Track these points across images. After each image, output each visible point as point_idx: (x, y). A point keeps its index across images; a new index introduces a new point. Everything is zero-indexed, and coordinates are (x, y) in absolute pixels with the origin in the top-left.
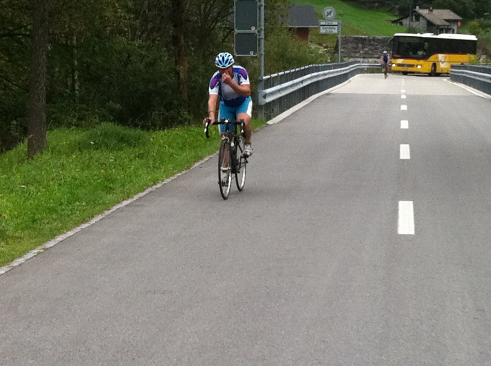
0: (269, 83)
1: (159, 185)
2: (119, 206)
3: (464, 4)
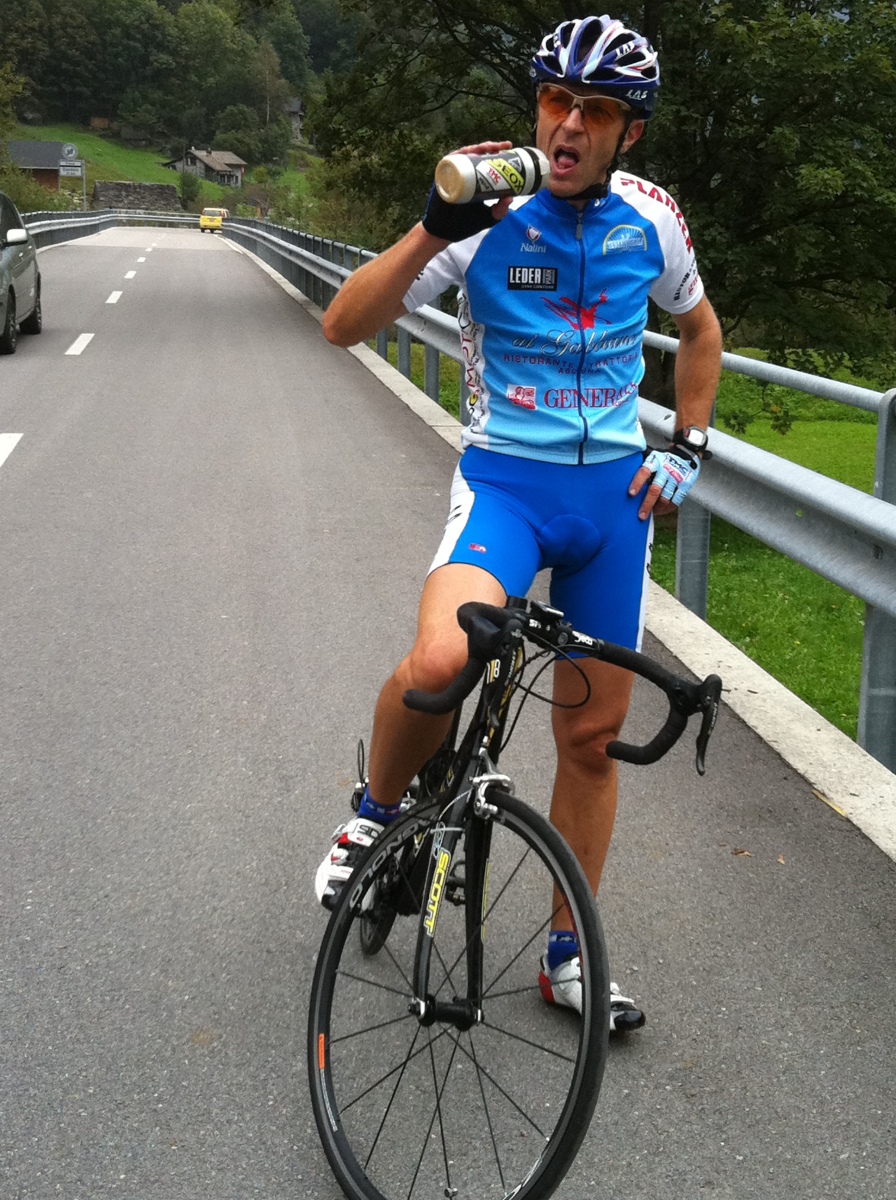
3: (248, 145)
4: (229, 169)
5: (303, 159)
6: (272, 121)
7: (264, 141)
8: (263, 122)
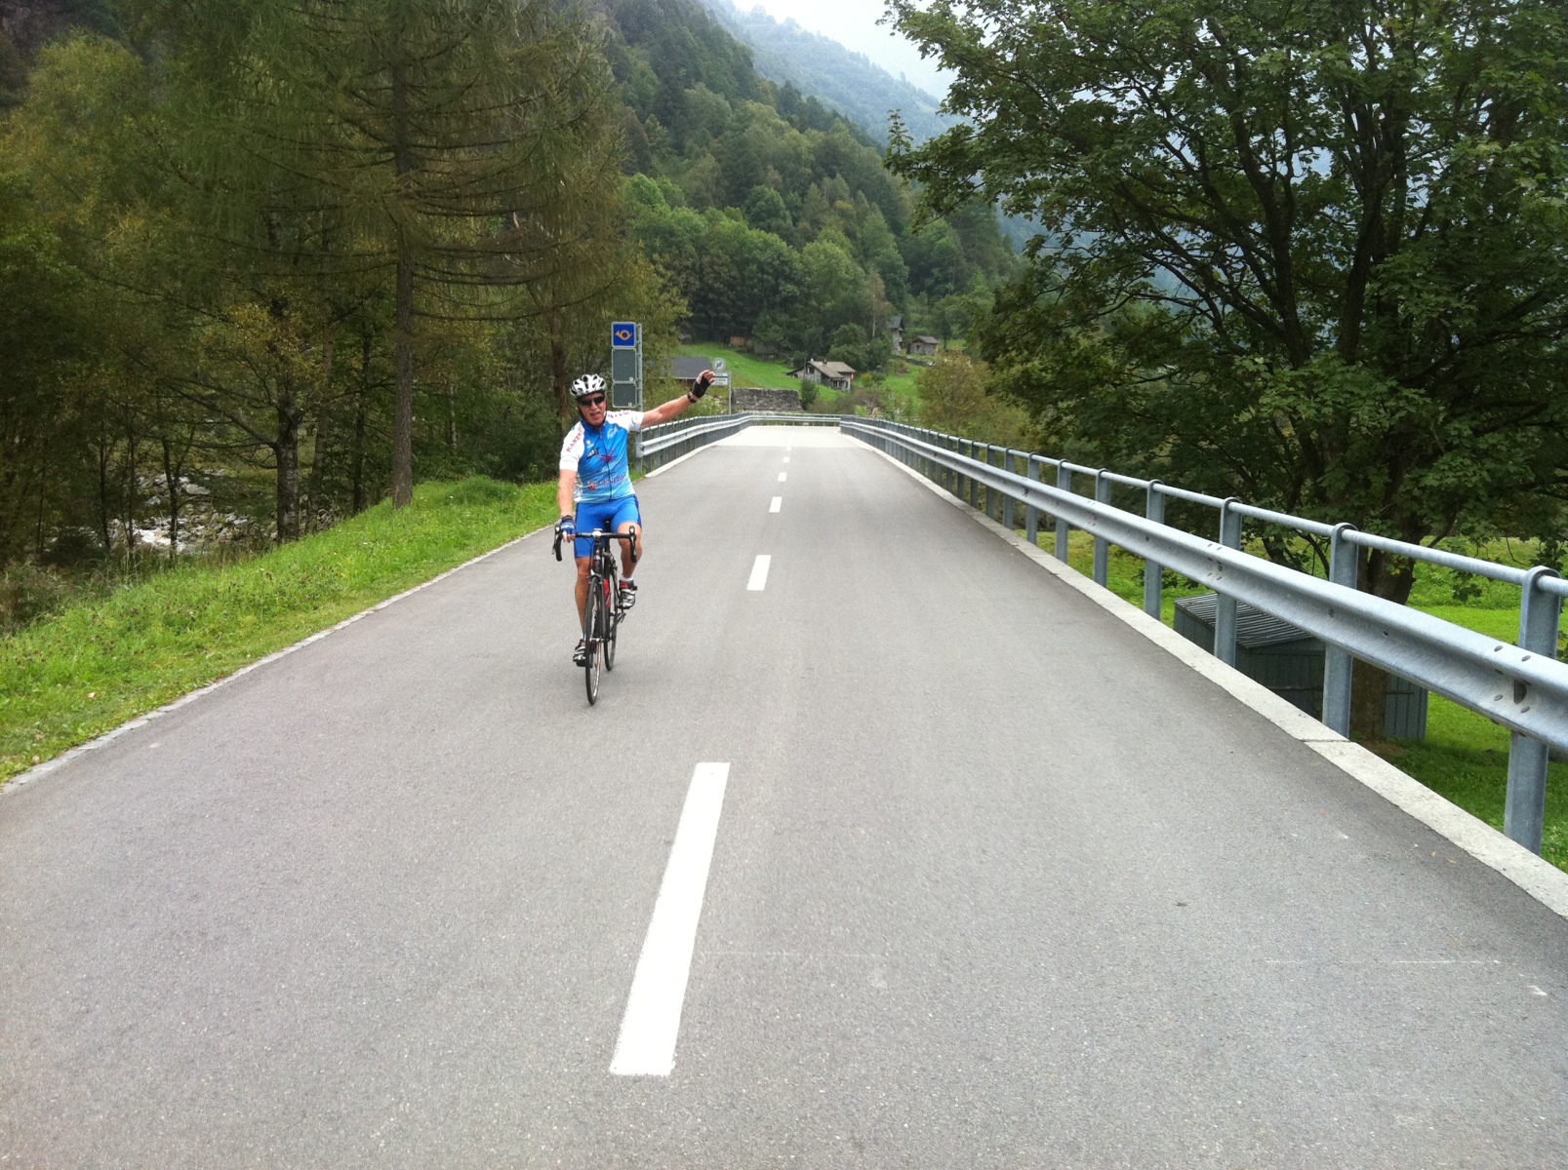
3: (856, 356)
4: (841, 376)
8: (870, 338)
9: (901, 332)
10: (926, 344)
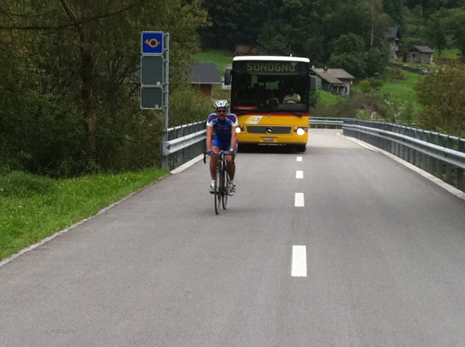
0: (173, 135)
1: (66, 230)
2: (27, 250)
3: (356, 64)
4: (341, 82)
5: (398, 73)
6: (375, 45)
7: (368, 61)
8: (368, 47)
9: (397, 42)
10: (421, 53)
